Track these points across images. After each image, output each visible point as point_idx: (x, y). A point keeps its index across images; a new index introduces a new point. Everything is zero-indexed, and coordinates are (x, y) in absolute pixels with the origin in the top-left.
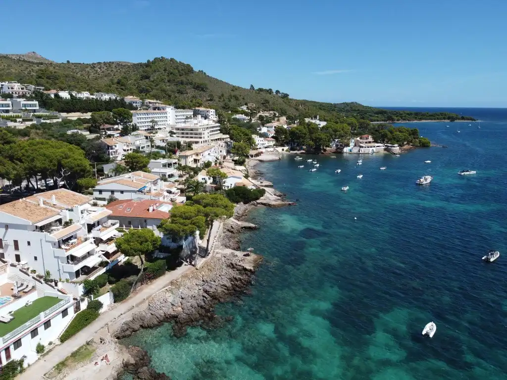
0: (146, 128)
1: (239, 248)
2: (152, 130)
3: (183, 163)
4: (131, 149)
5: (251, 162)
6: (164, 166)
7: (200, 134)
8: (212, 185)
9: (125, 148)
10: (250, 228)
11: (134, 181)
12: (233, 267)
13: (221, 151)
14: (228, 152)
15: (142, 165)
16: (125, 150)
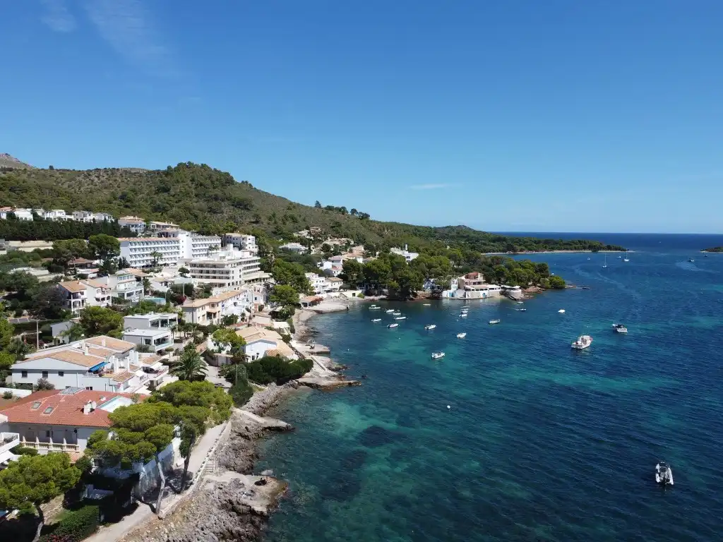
0: (145, 264)
1: (252, 467)
2: (153, 267)
3: (187, 319)
4: (108, 298)
5: (301, 315)
6: (155, 324)
7: (228, 272)
8: (228, 356)
9: (100, 296)
10: (278, 429)
11: (87, 354)
12: (234, 509)
13: (256, 299)
14: (268, 300)
15: (107, 325)
16: (98, 300)
